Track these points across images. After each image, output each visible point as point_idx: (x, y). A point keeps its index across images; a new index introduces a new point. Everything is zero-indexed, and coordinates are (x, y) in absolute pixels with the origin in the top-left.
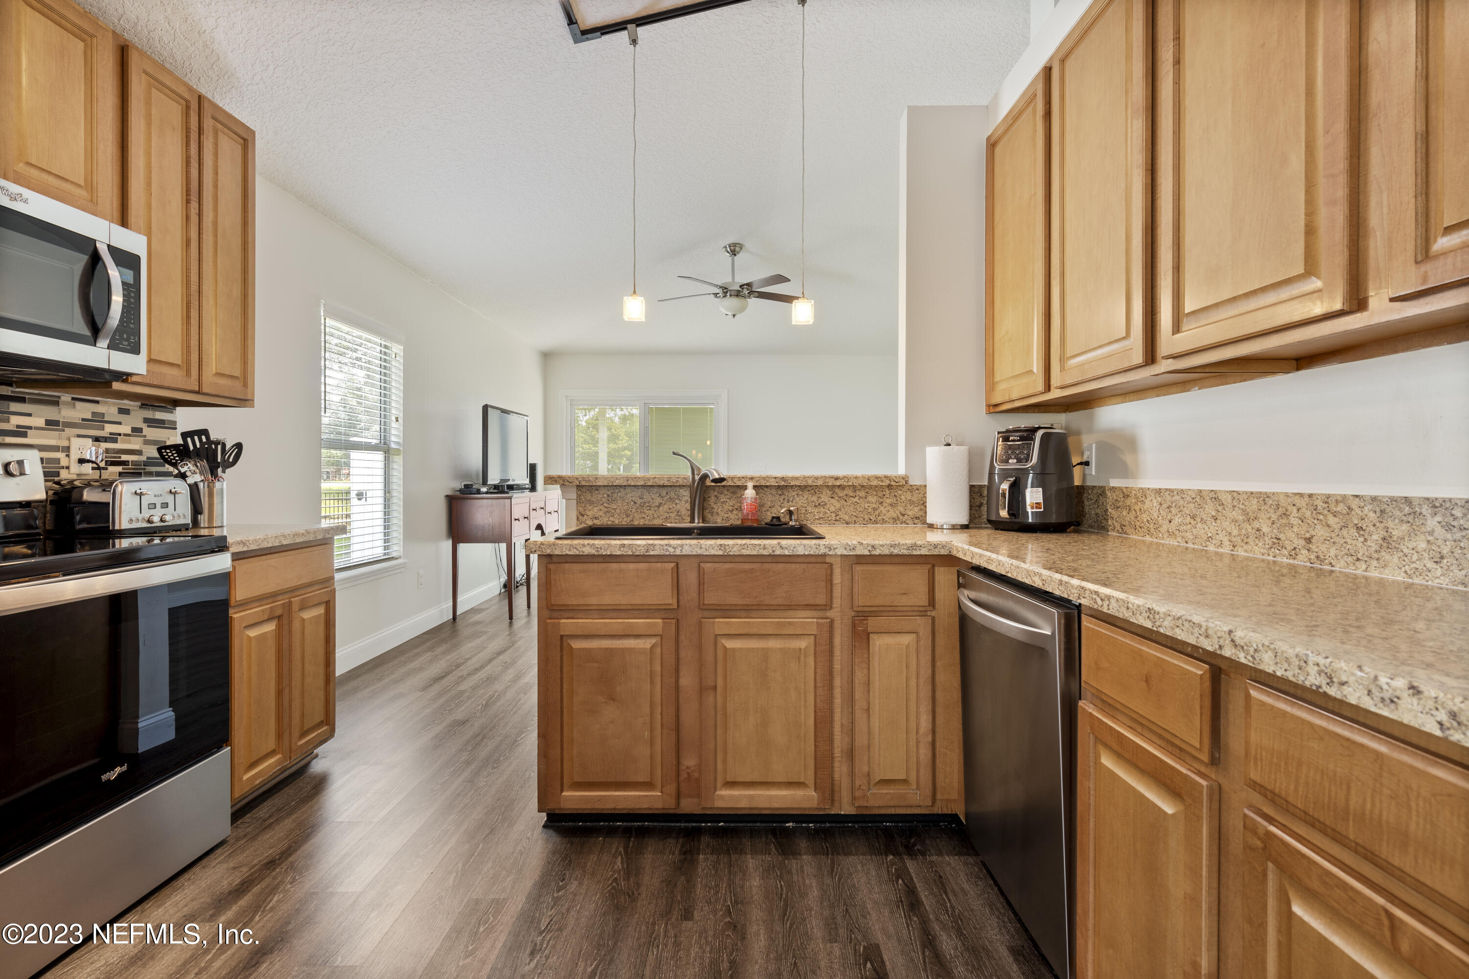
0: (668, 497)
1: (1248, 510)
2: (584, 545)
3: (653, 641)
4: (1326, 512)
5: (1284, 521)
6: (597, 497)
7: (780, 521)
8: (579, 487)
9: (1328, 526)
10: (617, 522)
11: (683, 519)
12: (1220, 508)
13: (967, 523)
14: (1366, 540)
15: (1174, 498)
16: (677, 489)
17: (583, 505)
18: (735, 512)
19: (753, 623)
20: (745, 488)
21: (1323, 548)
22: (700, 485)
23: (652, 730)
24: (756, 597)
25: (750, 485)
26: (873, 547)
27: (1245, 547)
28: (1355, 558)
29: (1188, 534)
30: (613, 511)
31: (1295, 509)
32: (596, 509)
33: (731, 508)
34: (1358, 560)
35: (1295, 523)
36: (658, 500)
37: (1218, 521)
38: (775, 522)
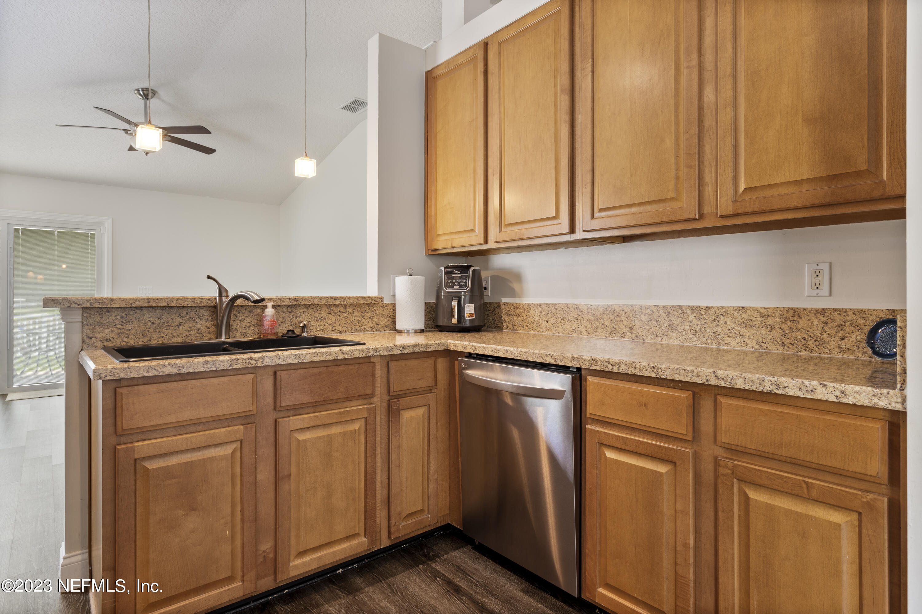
0: (188, 317)
1: (597, 314)
2: (164, 366)
3: (234, 446)
4: (640, 314)
5: (618, 319)
6: (107, 318)
7: (294, 333)
8: (84, 309)
9: (642, 320)
10: (132, 342)
11: (203, 336)
12: (580, 314)
13: (424, 328)
14: (661, 326)
15: (550, 309)
16: (198, 309)
17: (91, 327)
18: (252, 328)
19: (320, 416)
20: (266, 307)
21: (639, 331)
22: (230, 305)
23: (233, 527)
24: (323, 395)
25: (270, 304)
26: (403, 347)
27: (596, 333)
28: (655, 335)
29: (560, 328)
30: (128, 332)
31: (624, 313)
32: (106, 331)
33: (248, 325)
34: (657, 336)
35: (624, 320)
36: (178, 320)
37: (579, 321)
38: (290, 334)
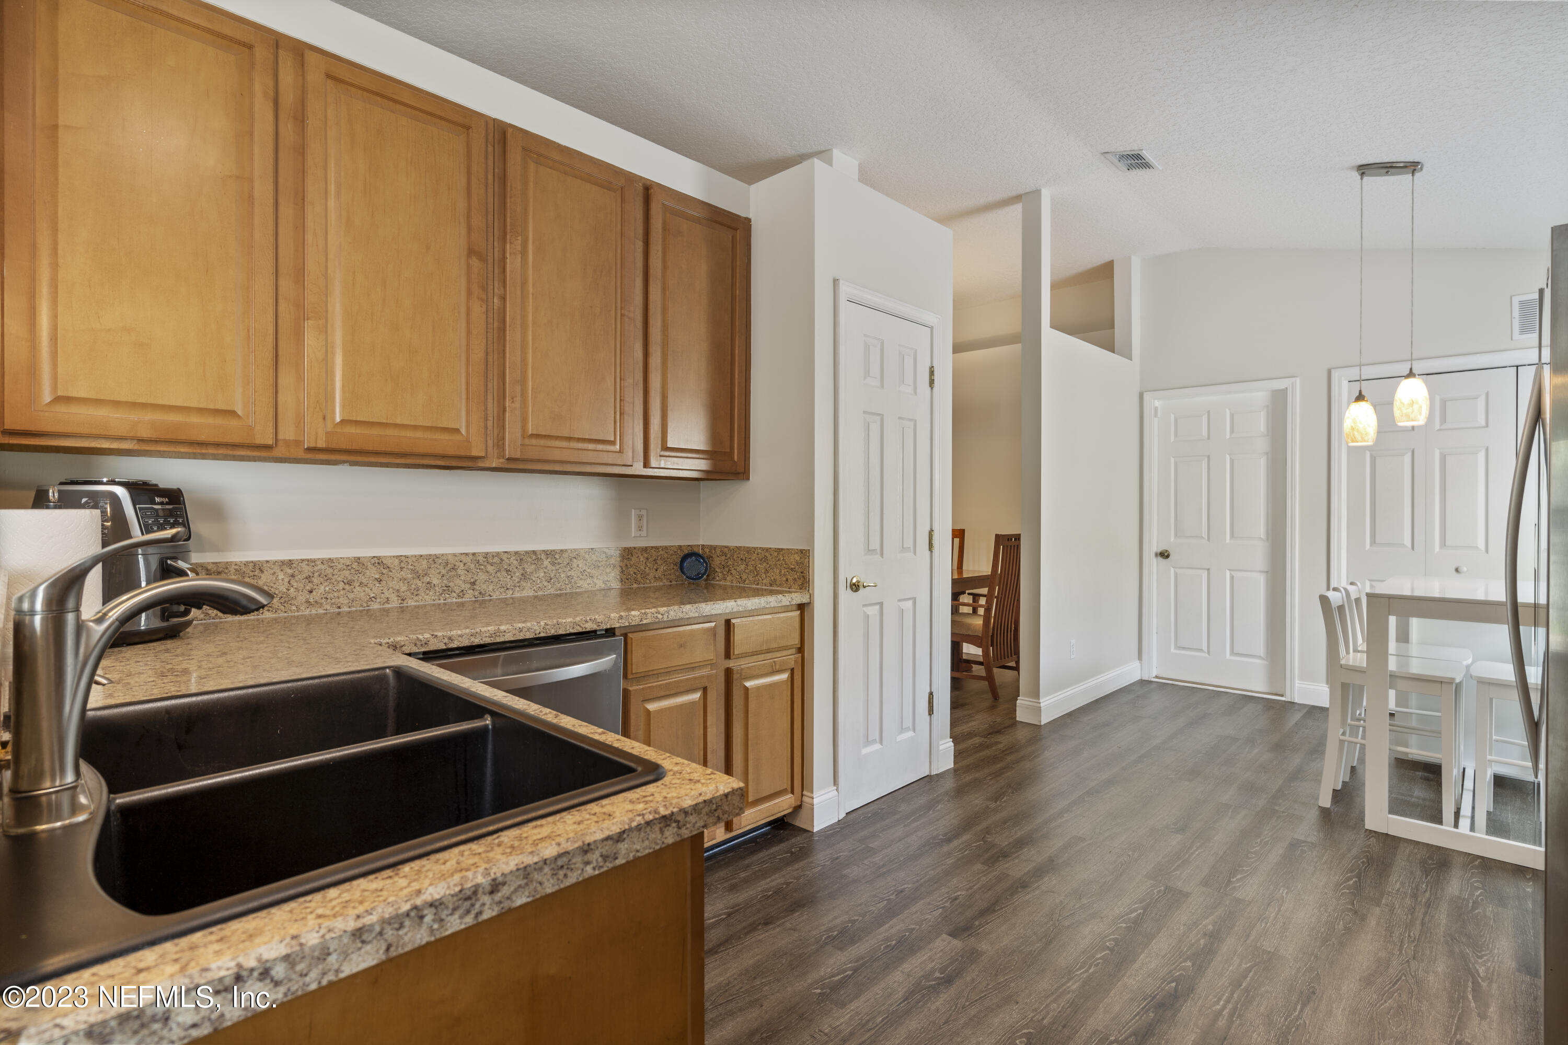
1: (417, 569)
4: (485, 564)
5: (453, 573)
9: (487, 572)
12: (385, 571)
14: (512, 577)
21: (484, 586)
27: (416, 598)
28: (505, 588)
31: (462, 565)
34: (508, 589)
35: (462, 573)
37: (384, 583)
